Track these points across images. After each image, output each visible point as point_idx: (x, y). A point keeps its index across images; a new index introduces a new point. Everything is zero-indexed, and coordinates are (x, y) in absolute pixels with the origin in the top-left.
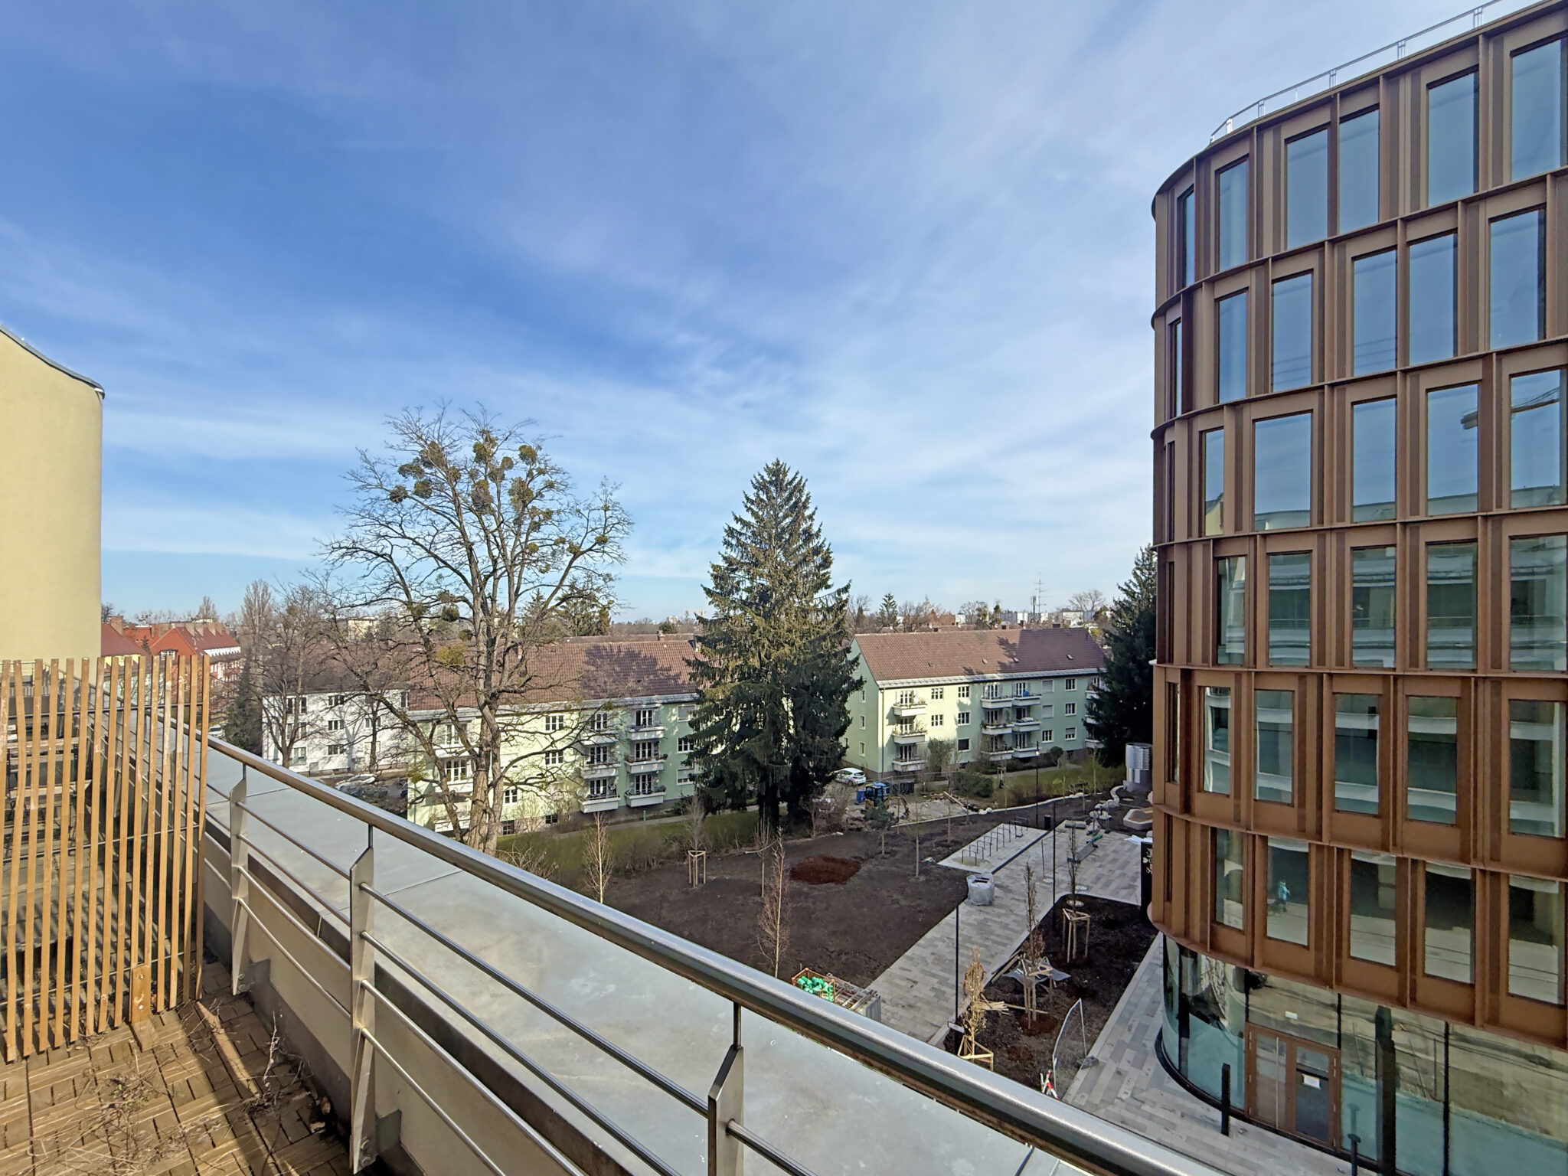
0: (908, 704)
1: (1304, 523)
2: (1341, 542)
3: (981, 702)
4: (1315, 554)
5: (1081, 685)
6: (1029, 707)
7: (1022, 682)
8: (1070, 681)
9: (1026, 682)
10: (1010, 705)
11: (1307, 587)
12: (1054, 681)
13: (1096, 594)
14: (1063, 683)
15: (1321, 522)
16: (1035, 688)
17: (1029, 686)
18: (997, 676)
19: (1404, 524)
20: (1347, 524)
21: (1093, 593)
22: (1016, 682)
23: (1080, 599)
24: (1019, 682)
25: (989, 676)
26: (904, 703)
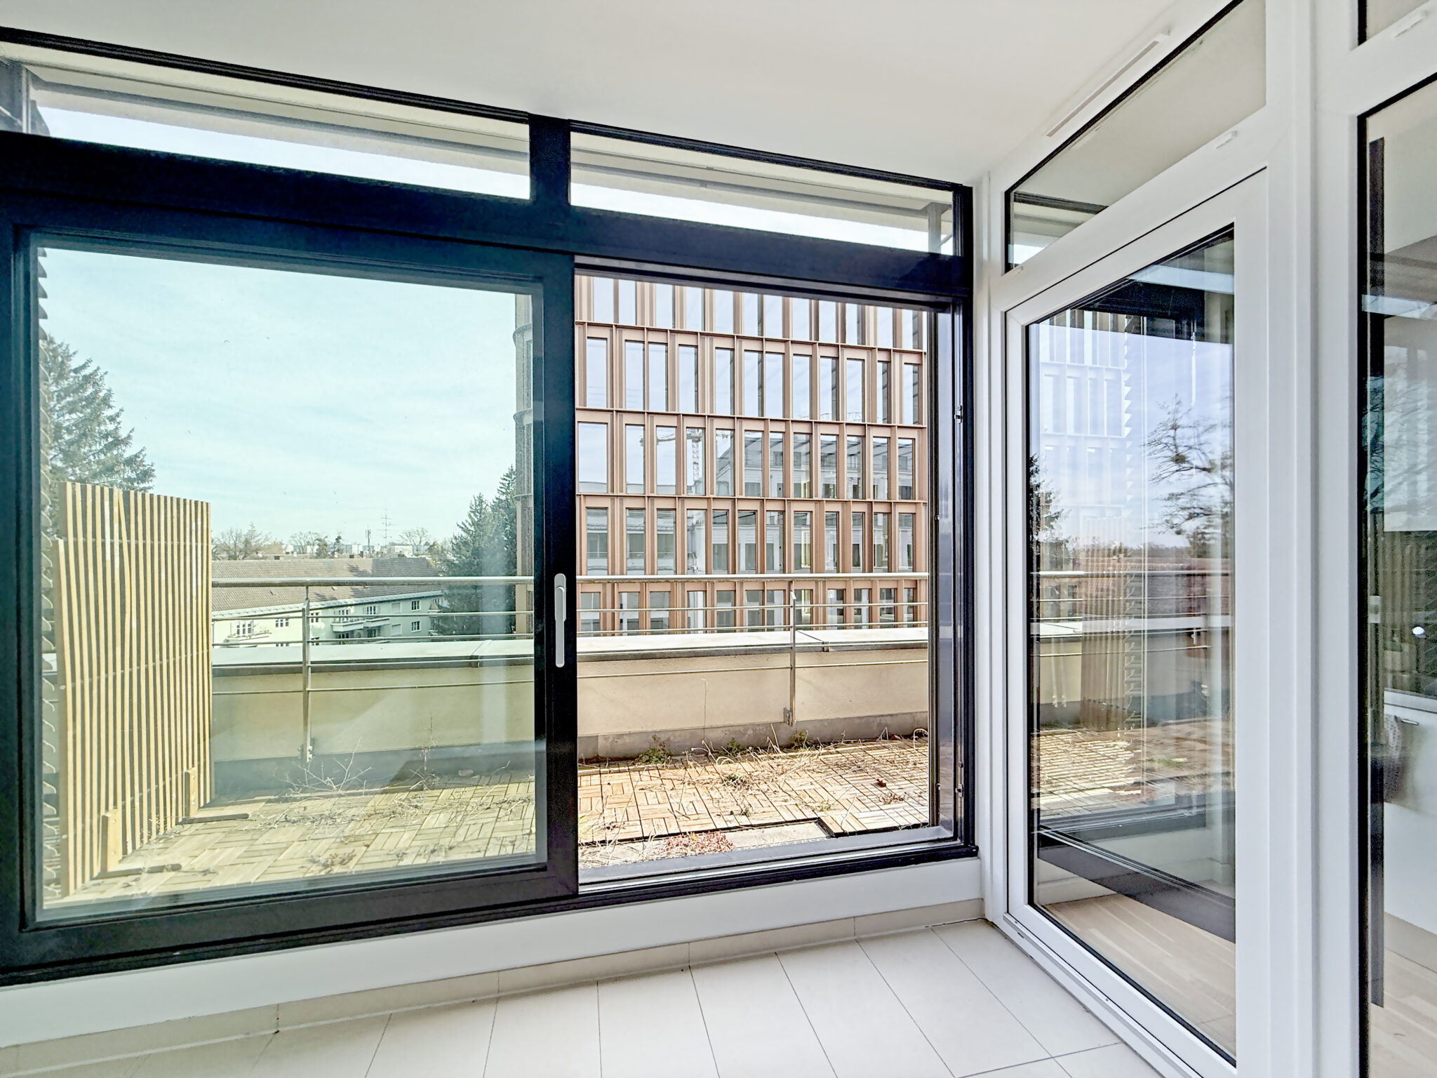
0: (247, 634)
1: (603, 491)
2: (621, 504)
3: (332, 626)
4: (610, 510)
5: (424, 606)
6: (379, 627)
7: (373, 606)
8: (415, 603)
9: (376, 605)
10: (361, 627)
11: (606, 532)
12: (402, 604)
13: (423, 531)
14: (409, 604)
15: (613, 491)
16: (384, 610)
17: (379, 609)
18: (349, 601)
19: (648, 497)
20: (624, 494)
21: (420, 530)
22: (366, 606)
23: (409, 535)
24: (369, 606)
25: (342, 602)
26: (241, 634)
